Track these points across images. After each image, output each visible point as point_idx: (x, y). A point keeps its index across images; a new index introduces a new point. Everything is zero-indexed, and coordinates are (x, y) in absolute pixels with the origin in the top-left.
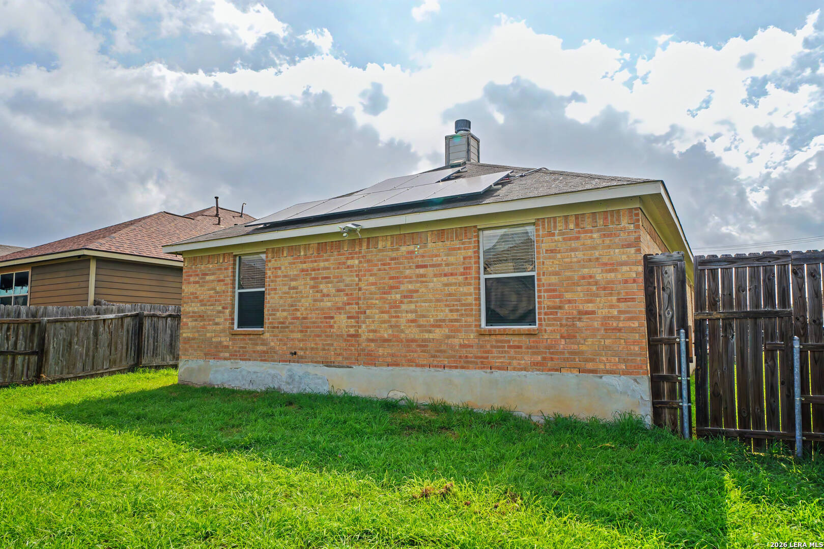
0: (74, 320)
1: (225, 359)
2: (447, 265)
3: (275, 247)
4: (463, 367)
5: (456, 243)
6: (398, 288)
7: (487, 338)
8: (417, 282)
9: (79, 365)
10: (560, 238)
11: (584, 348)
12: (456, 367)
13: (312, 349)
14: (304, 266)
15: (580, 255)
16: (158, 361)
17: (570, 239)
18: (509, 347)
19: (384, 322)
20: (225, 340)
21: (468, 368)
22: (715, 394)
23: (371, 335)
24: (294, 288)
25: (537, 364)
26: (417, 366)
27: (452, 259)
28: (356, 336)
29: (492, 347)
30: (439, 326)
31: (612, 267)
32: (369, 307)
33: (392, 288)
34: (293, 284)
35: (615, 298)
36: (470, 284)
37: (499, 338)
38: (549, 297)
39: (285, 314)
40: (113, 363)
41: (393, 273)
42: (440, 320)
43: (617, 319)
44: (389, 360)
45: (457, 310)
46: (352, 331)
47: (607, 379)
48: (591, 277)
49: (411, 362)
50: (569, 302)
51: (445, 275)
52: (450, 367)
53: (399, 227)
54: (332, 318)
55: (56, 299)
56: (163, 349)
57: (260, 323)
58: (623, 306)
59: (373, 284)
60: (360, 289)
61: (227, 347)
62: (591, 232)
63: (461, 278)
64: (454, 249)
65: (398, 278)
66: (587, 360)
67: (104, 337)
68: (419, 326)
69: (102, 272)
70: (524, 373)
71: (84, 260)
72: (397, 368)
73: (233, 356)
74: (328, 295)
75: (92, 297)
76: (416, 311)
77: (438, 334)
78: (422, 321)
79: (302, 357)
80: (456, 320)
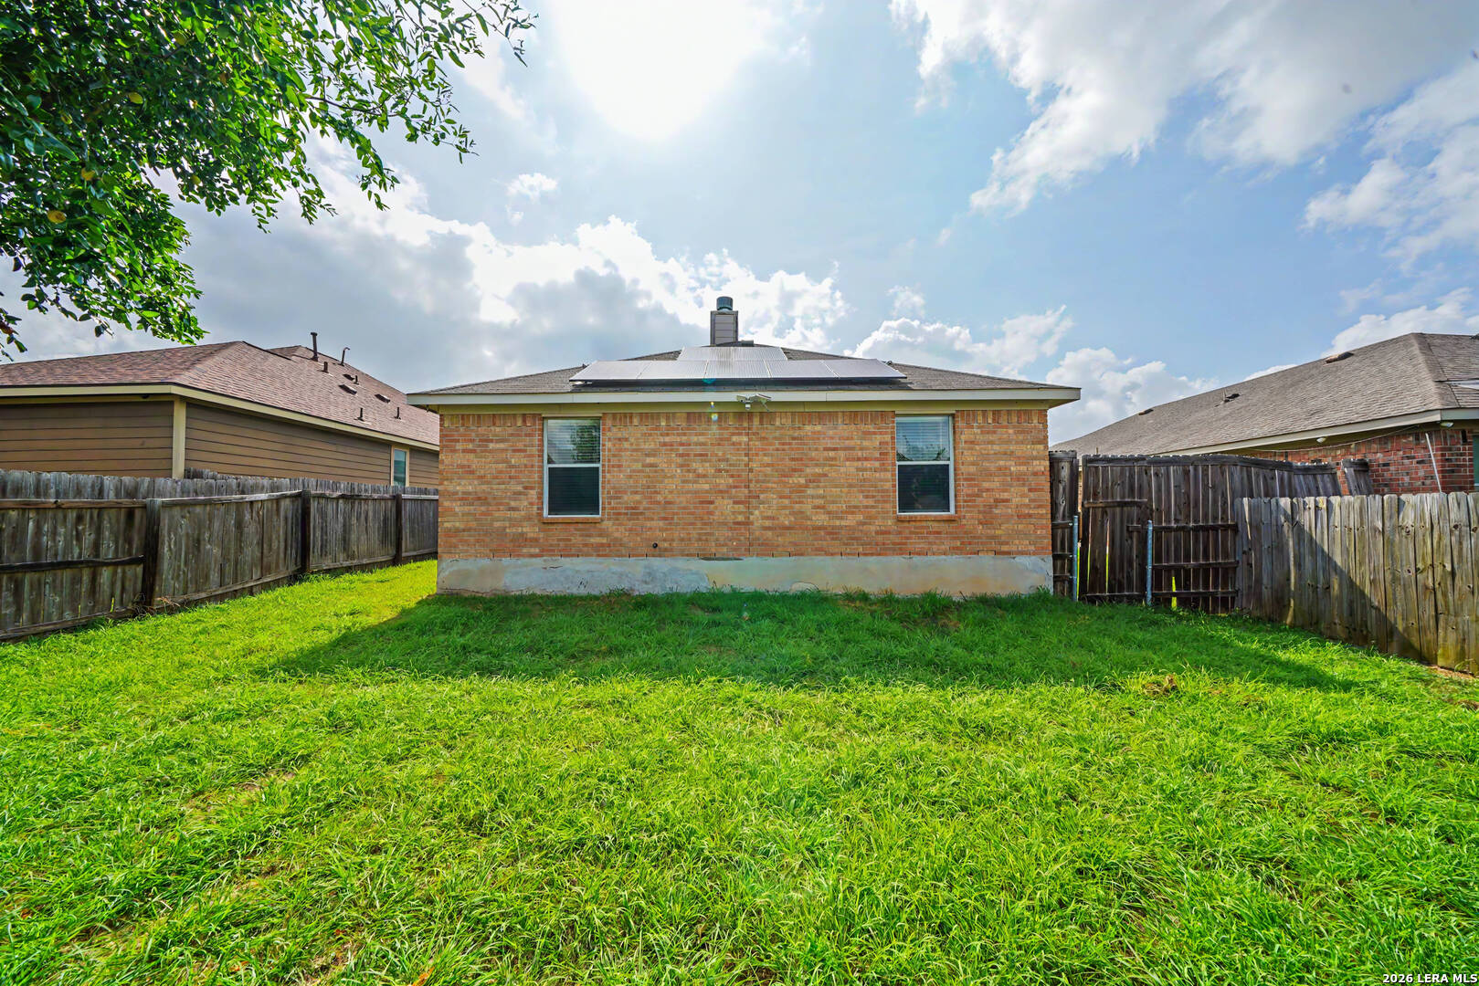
1: (532, 556)
2: (861, 449)
3: (623, 414)
4: (879, 555)
5: (871, 428)
6: (801, 470)
7: (906, 524)
8: (825, 465)
10: (979, 431)
11: (998, 532)
12: (872, 554)
13: (682, 540)
14: (667, 439)
15: (996, 448)
16: (328, 563)
17: (988, 433)
18: (930, 533)
19: (785, 508)
20: (530, 530)
21: (886, 555)
23: (768, 523)
24: (651, 465)
25: (958, 548)
26: (827, 554)
27: (866, 443)
28: (747, 523)
29: (911, 533)
30: (853, 513)
31: (1027, 460)
32: (762, 492)
33: (795, 470)
34: (649, 460)
35: (1026, 489)
36: (886, 470)
37: (918, 524)
38: (969, 486)
39: (638, 497)
40: (265, 570)
41: (794, 454)
42: (855, 507)
43: (1027, 506)
44: (791, 549)
45: (873, 497)
46: (740, 518)
47: (1020, 559)
48: (1006, 469)
49: (820, 551)
50: (988, 490)
51: (859, 459)
52: (865, 554)
53: (803, 403)
54: (712, 503)
56: (334, 546)
57: (594, 507)
58: (1032, 495)
59: (768, 465)
60: (751, 470)
61: (536, 540)
62: (1007, 427)
63: (877, 464)
64: (869, 433)
65: (801, 459)
66: (1002, 543)
67: (251, 529)
68: (829, 513)
70: (943, 557)
72: (802, 558)
73: (546, 551)
74: (704, 476)
75: (179, 467)
76: (824, 497)
77: (850, 521)
78: (832, 507)
79: (666, 550)
80: (873, 507)
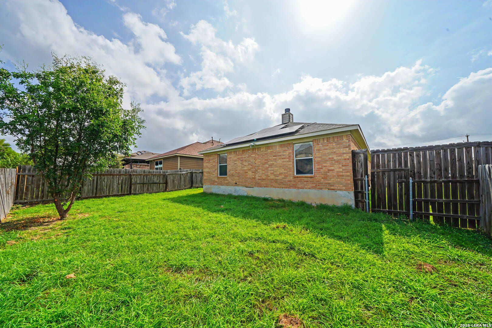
0: (175, 174)
1: (216, 185)
2: (283, 155)
3: (229, 152)
4: (289, 188)
5: (286, 149)
6: (267, 163)
7: (297, 179)
8: (273, 161)
9: (176, 187)
10: (322, 146)
11: (330, 182)
12: (287, 188)
13: (241, 182)
14: (239, 157)
15: (328, 151)
16: (197, 185)
17: (325, 146)
18: (304, 181)
19: (263, 174)
20: (216, 179)
21: (290, 188)
22: (378, 197)
23: (259, 178)
24: (236, 164)
25: (314, 187)
26: (274, 187)
27: (284, 154)
28: (254, 178)
29: (298, 181)
30: (281, 175)
32: (258, 169)
33: (266, 163)
34: (235, 162)
35: (341, 165)
36: (290, 161)
37: (300, 178)
38: (318, 165)
39: (233, 171)
40: (185, 186)
41: (266, 159)
42: (281, 173)
43: (341, 172)
44: (265, 185)
45: (287, 170)
46: (253, 177)
47: (338, 192)
48: (332, 158)
49: (272, 186)
50: (325, 166)
51: (283, 159)
52: (285, 188)
53: (268, 144)
54: (247, 172)
55: (169, 168)
56: (199, 182)
57: (226, 175)
58: (344, 168)
59: (259, 162)
60: (255, 164)
61: (217, 181)
62: (332, 143)
63: (287, 160)
64: (285, 150)
65: (267, 160)
66: (331, 186)
67: (183, 179)
68: (274, 175)
69: (181, 160)
70: (309, 190)
71: (176, 157)
72: (267, 188)
73: (218, 184)
74: (246, 166)
75: (179, 167)
76: (273, 170)
77: (280, 177)
78: (275, 173)
79: (238, 184)
80: (287, 173)
